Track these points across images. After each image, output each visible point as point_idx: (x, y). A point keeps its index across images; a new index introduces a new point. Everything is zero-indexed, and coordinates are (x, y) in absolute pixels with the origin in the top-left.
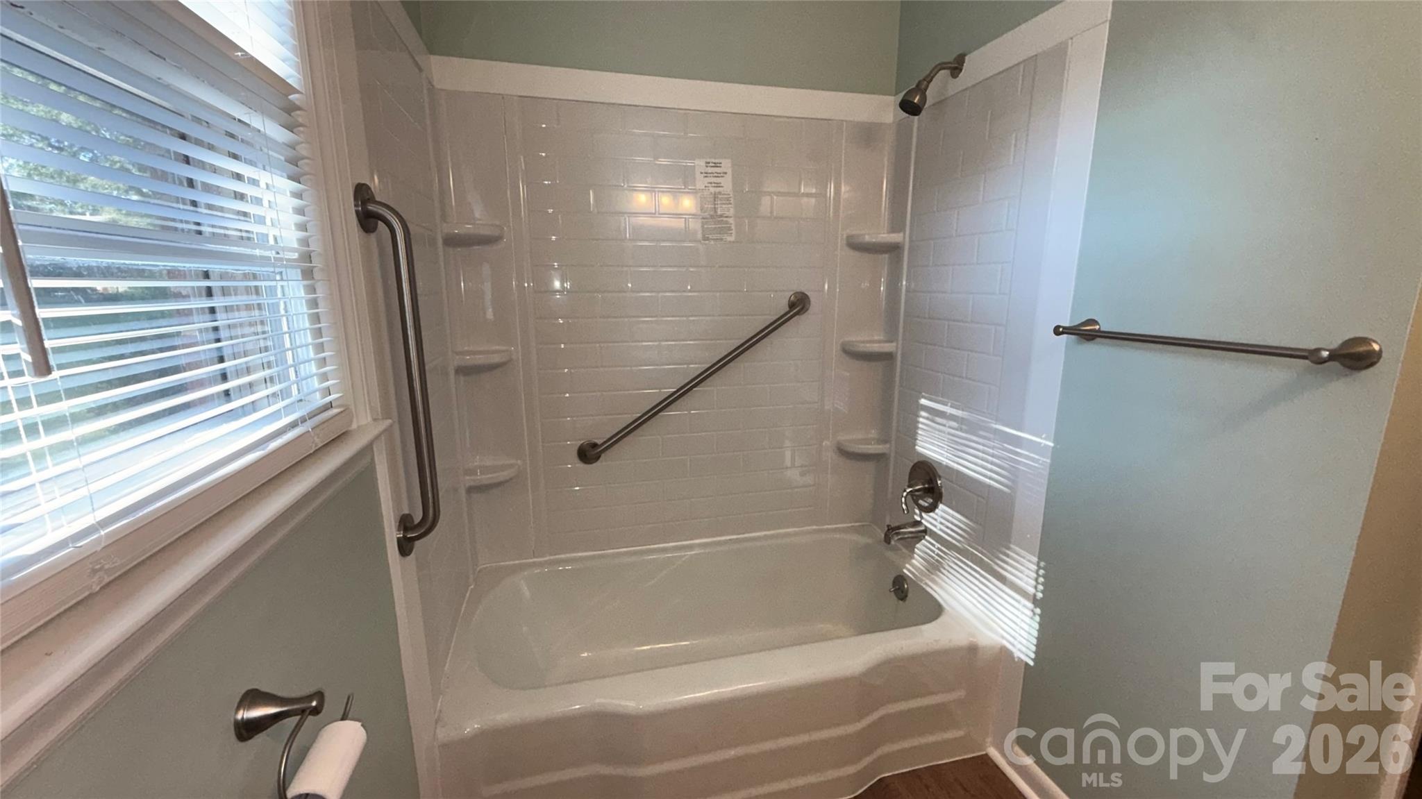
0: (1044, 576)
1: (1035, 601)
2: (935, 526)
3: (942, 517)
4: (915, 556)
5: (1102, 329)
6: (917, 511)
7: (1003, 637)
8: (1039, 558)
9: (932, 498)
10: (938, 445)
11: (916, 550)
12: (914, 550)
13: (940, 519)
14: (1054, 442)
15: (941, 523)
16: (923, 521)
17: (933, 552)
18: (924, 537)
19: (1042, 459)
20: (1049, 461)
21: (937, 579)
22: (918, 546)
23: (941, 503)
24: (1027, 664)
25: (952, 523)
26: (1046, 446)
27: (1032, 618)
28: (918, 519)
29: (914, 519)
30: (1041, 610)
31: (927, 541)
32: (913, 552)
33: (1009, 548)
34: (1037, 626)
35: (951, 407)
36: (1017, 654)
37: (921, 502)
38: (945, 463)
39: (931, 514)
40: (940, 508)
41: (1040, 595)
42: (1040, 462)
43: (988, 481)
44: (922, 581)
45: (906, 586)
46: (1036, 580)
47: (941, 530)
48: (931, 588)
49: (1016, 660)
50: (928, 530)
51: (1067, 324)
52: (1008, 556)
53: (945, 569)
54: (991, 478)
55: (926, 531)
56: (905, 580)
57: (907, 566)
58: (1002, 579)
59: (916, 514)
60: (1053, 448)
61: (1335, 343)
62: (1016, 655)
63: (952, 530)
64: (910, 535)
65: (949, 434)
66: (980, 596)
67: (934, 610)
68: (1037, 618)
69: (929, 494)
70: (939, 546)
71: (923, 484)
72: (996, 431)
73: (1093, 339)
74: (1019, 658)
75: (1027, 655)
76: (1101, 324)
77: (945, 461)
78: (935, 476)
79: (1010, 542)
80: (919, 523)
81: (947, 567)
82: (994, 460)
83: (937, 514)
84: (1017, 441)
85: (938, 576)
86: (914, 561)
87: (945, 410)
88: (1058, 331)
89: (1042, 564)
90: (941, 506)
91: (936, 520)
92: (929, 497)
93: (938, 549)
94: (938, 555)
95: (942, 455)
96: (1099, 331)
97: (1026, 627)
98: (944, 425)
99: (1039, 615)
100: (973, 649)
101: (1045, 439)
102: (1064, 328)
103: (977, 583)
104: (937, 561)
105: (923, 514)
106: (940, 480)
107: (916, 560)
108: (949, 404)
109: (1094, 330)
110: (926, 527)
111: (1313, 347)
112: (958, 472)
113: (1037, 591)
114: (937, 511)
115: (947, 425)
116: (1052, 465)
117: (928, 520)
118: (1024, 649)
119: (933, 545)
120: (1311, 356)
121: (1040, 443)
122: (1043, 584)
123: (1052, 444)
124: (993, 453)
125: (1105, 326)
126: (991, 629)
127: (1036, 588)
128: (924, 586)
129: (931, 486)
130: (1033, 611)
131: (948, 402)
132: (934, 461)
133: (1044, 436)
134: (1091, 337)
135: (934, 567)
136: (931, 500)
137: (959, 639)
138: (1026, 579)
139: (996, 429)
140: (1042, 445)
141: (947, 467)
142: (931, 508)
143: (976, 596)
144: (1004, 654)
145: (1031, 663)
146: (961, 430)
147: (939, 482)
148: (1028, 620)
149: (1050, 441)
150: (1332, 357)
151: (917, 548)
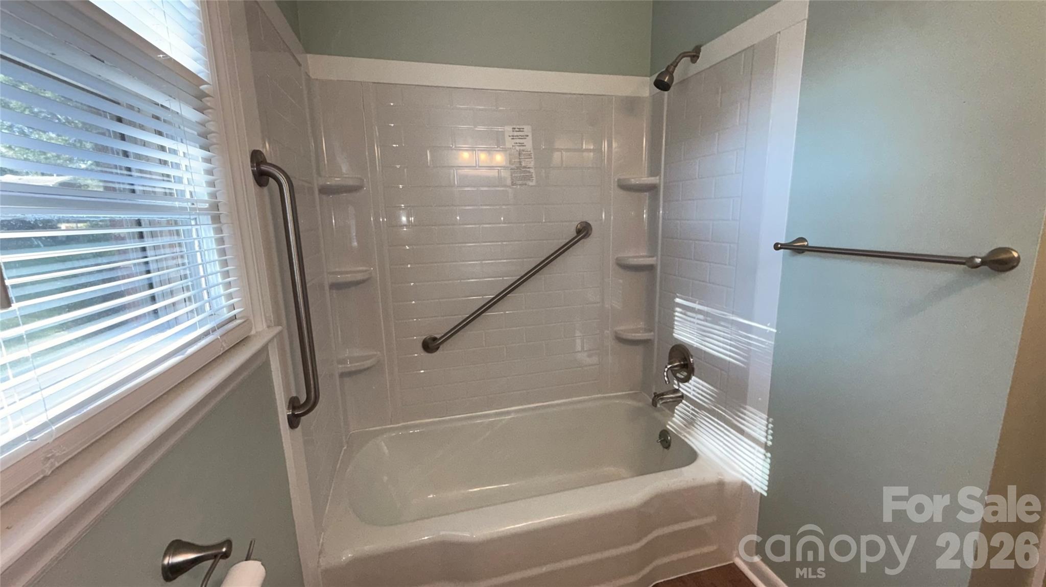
0: (772, 429)
1: (767, 448)
2: (690, 393)
3: (694, 386)
4: (675, 415)
5: (810, 245)
6: (676, 382)
7: (743, 475)
8: (768, 416)
9: (686, 372)
10: (690, 332)
11: (676, 410)
12: (674, 411)
13: (692, 388)
14: (776, 329)
15: (694, 390)
16: (680, 389)
17: (689, 412)
18: (681, 401)
19: (768, 341)
20: (773, 343)
21: (692, 432)
22: (677, 407)
23: (693, 375)
24: (761, 494)
25: (702, 391)
26: (771, 332)
27: (764, 460)
28: (677, 387)
29: (674, 388)
30: (771, 454)
31: (684, 404)
32: (674, 412)
33: (745, 409)
34: (768, 466)
35: (699, 304)
36: (754, 487)
37: (678, 375)
39: (686, 384)
40: (692, 379)
41: (770, 443)
42: (767, 344)
43: (728, 358)
44: (681, 433)
45: (669, 438)
46: (767, 432)
47: (694, 395)
48: (688, 439)
49: (754, 492)
50: (684, 396)
51: (783, 242)
52: (742, 413)
53: (697, 424)
54: (730, 356)
55: (682, 397)
56: (669, 434)
57: (670, 423)
58: (742, 432)
59: (675, 384)
60: (776, 333)
61: (985, 251)
62: (753, 489)
63: (702, 395)
64: (671, 400)
65: (698, 324)
66: (724, 444)
67: (691, 456)
68: (769, 461)
69: (684, 369)
70: (693, 408)
71: (680, 362)
72: (733, 323)
73: (803, 252)
74: (756, 491)
75: (762, 488)
76: (808, 241)
77: (696, 345)
78: (689, 356)
79: (746, 403)
80: (677, 391)
81: (699, 423)
82: (732, 343)
83: (690, 384)
84: (749, 329)
85: (693, 430)
86: (674, 419)
87: (694, 307)
88: (777, 247)
89: (771, 420)
90: (693, 378)
91: (690, 388)
92: (685, 371)
93: (692, 409)
94: (692, 414)
95: (693, 340)
96: (807, 246)
97: (761, 467)
98: (694, 318)
99: (770, 458)
100: (721, 485)
101: (769, 327)
102: (781, 244)
103: (722, 434)
104: (692, 418)
105: (681, 384)
106: (692, 358)
107: (677, 419)
108: (697, 302)
109: (804, 246)
110: (682, 393)
111: (970, 255)
112: (705, 352)
113: (767, 440)
114: (690, 381)
115: (696, 317)
116: (775, 345)
117: (685, 388)
118: (759, 484)
119: (689, 407)
120: (968, 262)
121: (766, 330)
122: (771, 435)
123: (775, 331)
124: (732, 338)
125: (812, 243)
126: (734, 469)
127: (766, 437)
128: (683, 438)
129: (686, 362)
130: (765, 455)
132: (689, 345)
133: (768, 325)
134: (801, 251)
135: (690, 423)
136: (685, 374)
137: (710, 477)
138: (759, 431)
139: (733, 320)
140: (768, 331)
141: (697, 349)
142: (686, 380)
143: (721, 444)
144: (744, 487)
145: (765, 494)
146: (706, 321)
147: (691, 360)
148: (761, 462)
149: (773, 328)
150: (983, 263)
151: (677, 410)
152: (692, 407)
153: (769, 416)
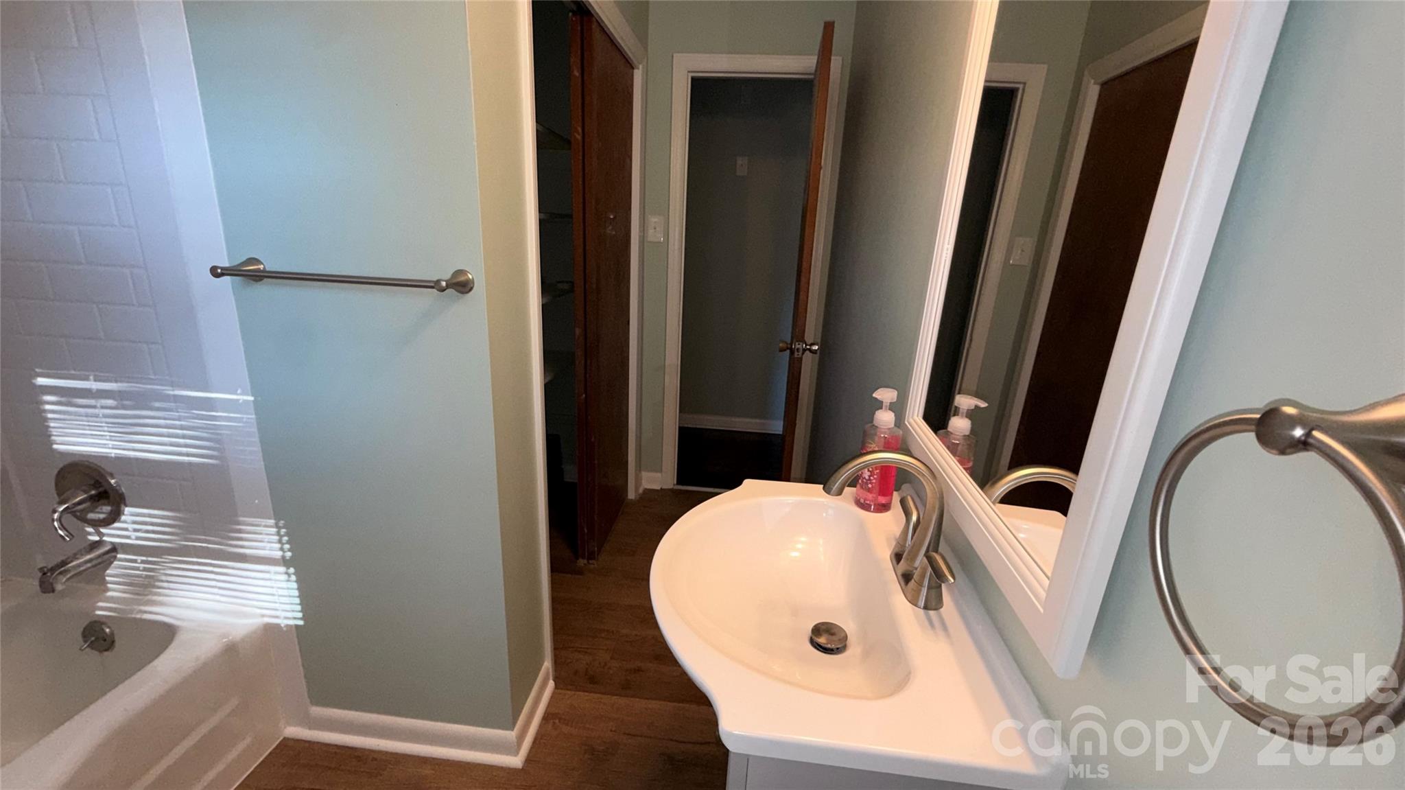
0: (287, 534)
1: (285, 562)
2: (128, 537)
3: (134, 522)
4: (110, 586)
5: (267, 269)
6: (90, 530)
7: (263, 616)
8: (275, 519)
9: (108, 504)
10: (92, 435)
11: (107, 578)
12: (105, 579)
13: (131, 527)
14: (253, 396)
15: (135, 530)
16: (105, 538)
17: (137, 569)
18: (115, 557)
19: (245, 416)
20: (254, 416)
21: (155, 598)
22: (108, 571)
23: (126, 506)
24: (297, 626)
25: (152, 524)
26: (246, 402)
27: (288, 581)
28: (97, 538)
29: (90, 540)
30: (295, 568)
31: (121, 560)
32: (104, 582)
33: (239, 523)
34: (295, 585)
35: (95, 381)
36: (283, 623)
37: (91, 516)
38: (113, 455)
39: (116, 525)
40: (126, 513)
41: (289, 554)
42: (245, 420)
43: (186, 459)
44: (131, 611)
45: (108, 630)
46: (280, 541)
47: (138, 538)
48: (151, 613)
49: (285, 629)
50: (117, 547)
51: (226, 264)
52: (240, 531)
53: (162, 581)
54: (188, 455)
55: (114, 549)
56: (103, 623)
57: (100, 604)
58: (243, 558)
59: (90, 534)
60: (255, 402)
61: (448, 276)
62: (282, 625)
63: (154, 532)
64: (89, 565)
65: (105, 416)
66: (220, 588)
67: (165, 634)
68: (293, 578)
69: (102, 501)
70: (144, 558)
71: (85, 492)
72: (176, 399)
73: (261, 280)
74: (287, 626)
75: (295, 618)
76: (265, 264)
77: (113, 453)
78: (103, 476)
79: (236, 515)
80: (96, 545)
81: (164, 578)
82: (185, 432)
83: (125, 522)
84: (209, 404)
85: (159, 594)
86: (110, 594)
87: (88, 387)
88: (216, 272)
89: (282, 523)
90: (127, 510)
91: (126, 529)
92: (104, 505)
93: (143, 562)
94: (145, 569)
95: (104, 446)
96: (264, 271)
97: (285, 592)
98: (94, 407)
99: (294, 574)
100: (231, 650)
101: (241, 394)
102: (222, 269)
103: (212, 576)
104: (147, 576)
105: (103, 530)
106: (113, 479)
107: (114, 590)
108: (91, 378)
109: (258, 270)
110: (112, 543)
111: (435, 279)
112: (137, 459)
113: (284, 552)
114: (123, 518)
115: (98, 405)
116: (257, 419)
117: (111, 535)
118: (290, 615)
119: (135, 561)
120: (435, 285)
121: (238, 400)
122: (288, 542)
123: (251, 398)
124: (181, 425)
125: (270, 265)
126: (245, 615)
127: (282, 549)
128: (138, 616)
129: (101, 489)
130: (286, 573)
131: (88, 376)
132: (95, 456)
133: (239, 391)
134: (258, 278)
135: (145, 586)
136: (107, 509)
137: (208, 647)
138: (269, 545)
139: (175, 396)
140: (241, 401)
141: (119, 459)
142: (114, 517)
143: (216, 590)
144: (270, 631)
145: (301, 623)
146: (124, 408)
147: (113, 481)
148: (284, 585)
149: (248, 395)
150: (448, 286)
151: (108, 576)
152: (140, 558)
153: (277, 518)
